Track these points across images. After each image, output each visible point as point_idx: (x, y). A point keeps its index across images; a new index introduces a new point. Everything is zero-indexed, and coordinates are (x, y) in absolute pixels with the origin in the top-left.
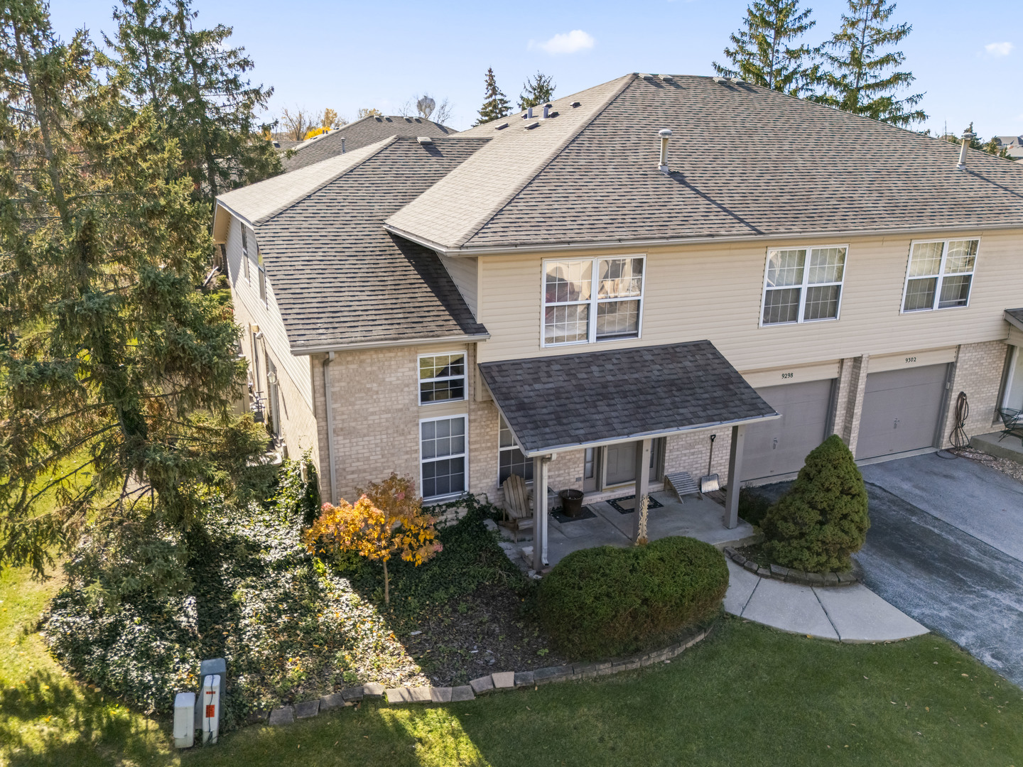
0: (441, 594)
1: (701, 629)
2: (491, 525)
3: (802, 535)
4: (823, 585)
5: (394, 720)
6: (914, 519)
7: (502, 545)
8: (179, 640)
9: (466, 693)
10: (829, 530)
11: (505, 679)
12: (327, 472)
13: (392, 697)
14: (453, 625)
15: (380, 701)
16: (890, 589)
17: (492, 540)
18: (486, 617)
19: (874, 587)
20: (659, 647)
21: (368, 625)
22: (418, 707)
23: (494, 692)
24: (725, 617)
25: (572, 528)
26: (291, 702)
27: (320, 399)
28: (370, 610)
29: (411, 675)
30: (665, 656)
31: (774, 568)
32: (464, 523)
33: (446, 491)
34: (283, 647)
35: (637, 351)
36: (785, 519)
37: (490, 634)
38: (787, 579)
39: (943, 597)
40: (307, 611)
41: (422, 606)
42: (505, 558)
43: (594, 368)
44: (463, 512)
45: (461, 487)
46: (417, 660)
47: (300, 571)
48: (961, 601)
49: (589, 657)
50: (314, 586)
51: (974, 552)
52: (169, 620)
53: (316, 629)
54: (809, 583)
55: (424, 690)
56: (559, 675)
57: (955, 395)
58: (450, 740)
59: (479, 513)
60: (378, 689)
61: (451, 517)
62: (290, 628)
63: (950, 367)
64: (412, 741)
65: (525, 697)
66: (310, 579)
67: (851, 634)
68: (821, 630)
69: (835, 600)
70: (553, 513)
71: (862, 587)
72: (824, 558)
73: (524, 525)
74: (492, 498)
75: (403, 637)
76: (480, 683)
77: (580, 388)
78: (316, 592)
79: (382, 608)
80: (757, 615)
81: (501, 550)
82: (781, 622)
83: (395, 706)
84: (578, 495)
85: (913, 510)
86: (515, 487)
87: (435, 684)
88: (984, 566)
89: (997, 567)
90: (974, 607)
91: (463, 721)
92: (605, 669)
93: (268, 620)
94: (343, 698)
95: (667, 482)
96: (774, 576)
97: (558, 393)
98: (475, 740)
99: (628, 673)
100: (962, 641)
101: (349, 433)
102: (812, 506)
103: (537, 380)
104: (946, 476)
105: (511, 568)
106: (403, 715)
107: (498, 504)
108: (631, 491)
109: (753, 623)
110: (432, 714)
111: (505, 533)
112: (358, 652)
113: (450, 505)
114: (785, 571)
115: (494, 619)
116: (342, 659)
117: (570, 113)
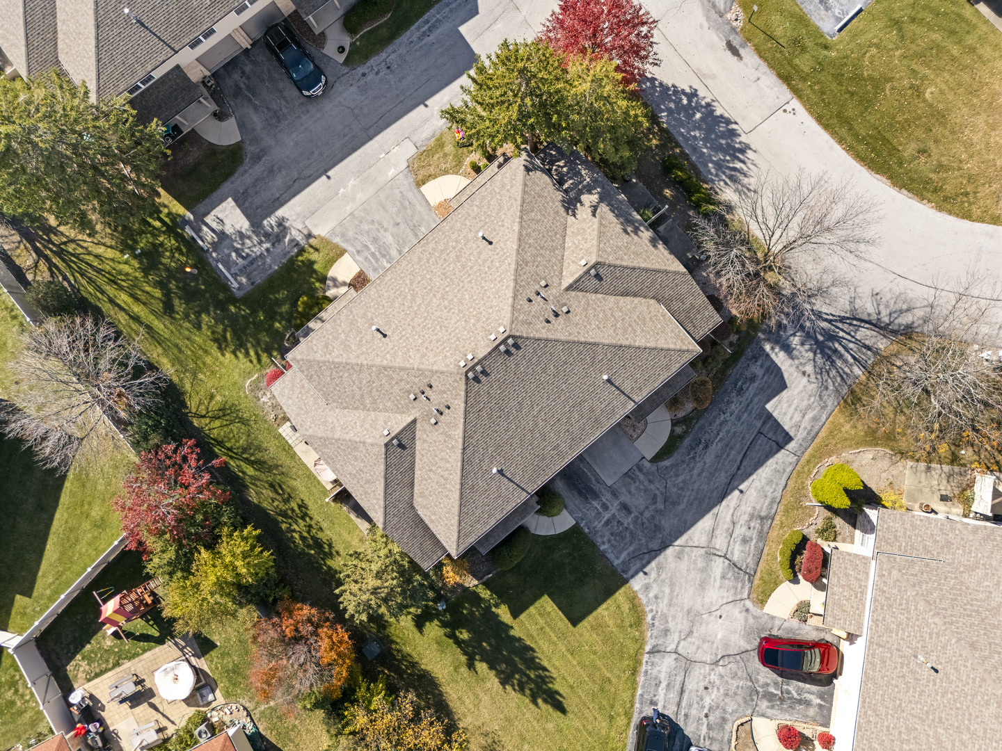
5: (473, 590)
9: (484, 580)
11: (490, 575)
15: (469, 587)
16: (571, 509)
19: (567, 509)
23: (489, 578)
29: (472, 579)
39: (582, 509)
46: (472, 576)
48: (586, 508)
56: (500, 570)
58: (485, 591)
60: (467, 584)
64: (478, 594)
65: (495, 578)
68: (552, 532)
71: (564, 510)
76: (486, 577)
80: (539, 532)
82: (543, 532)
83: (472, 587)
87: (477, 580)
90: (588, 510)
91: (486, 587)
98: (489, 590)
100: (582, 524)
109: (537, 535)
110: (480, 587)
117: (448, 417)
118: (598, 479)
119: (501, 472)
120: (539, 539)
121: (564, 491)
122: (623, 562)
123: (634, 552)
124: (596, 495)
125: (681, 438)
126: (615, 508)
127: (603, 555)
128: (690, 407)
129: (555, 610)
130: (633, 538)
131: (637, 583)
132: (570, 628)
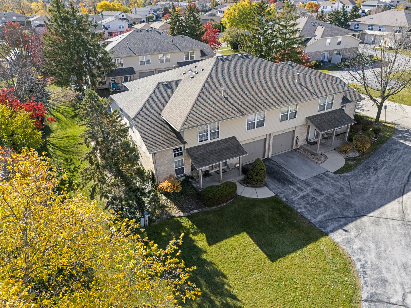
0: (182, 196)
1: (232, 198)
2: (190, 180)
3: (253, 178)
4: (257, 187)
5: (177, 219)
6: (280, 170)
7: (193, 184)
8: (135, 209)
9: (189, 214)
10: (258, 177)
11: (196, 211)
12: (157, 174)
13: (176, 216)
14: (185, 202)
15: (174, 216)
16: (270, 187)
17: (191, 183)
18: (191, 200)
19: (267, 187)
20: (224, 203)
21: (169, 203)
22: (181, 217)
23: (194, 213)
24: (237, 195)
25: (207, 179)
26: (159, 218)
27: (154, 160)
28: (169, 200)
29: (179, 212)
30: (225, 204)
31: (248, 185)
32: (185, 180)
33: (180, 174)
34: (155, 209)
35: (219, 141)
36: (250, 175)
37: (193, 203)
38: (250, 187)
39: (280, 188)
40: (157, 202)
41: (179, 199)
42: (194, 187)
43: (210, 147)
44: (184, 178)
45: (183, 173)
46: (180, 209)
47: (153, 194)
48: (283, 188)
49: (211, 206)
50: (157, 196)
51: (290, 177)
52: (132, 205)
53: (160, 205)
54: (255, 187)
55: (182, 214)
56: (205, 209)
57: (295, 137)
58: (187, 222)
59: (188, 178)
60: (173, 215)
61: (182, 179)
62: (155, 205)
63: (294, 131)
64: (181, 223)
65: (200, 214)
66: (156, 195)
67: (260, 197)
68: (255, 197)
69: (259, 190)
70: (203, 176)
71: (265, 187)
72: (257, 182)
73: (197, 180)
74: (190, 174)
75: (176, 205)
76: (192, 212)
77: (207, 152)
78: (158, 198)
79: (171, 200)
80: (243, 195)
81: (193, 186)
82: (247, 196)
83: (177, 217)
84: (208, 171)
85: (281, 167)
86: (195, 172)
87: (183, 213)
88: (291, 180)
89: (293, 180)
90: (285, 189)
91: (189, 219)
92: (214, 208)
93: (150, 204)
94: (168, 217)
95: (228, 166)
96: (248, 186)
97: (202, 154)
98: (191, 221)
99: (218, 208)
100: (281, 196)
101: (160, 166)
102: (255, 172)
103: (198, 151)
104: (291, 157)
105: (195, 189)
106: (179, 219)
107: (191, 175)
108: (219, 169)
109: (242, 196)
110: (184, 218)
111: (193, 181)
112: (169, 208)
113: (181, 177)
114: (250, 185)
115: (193, 200)
116: (166, 210)
117: (201, 73)
118: (293, 177)
119: (226, 98)
120: (243, 198)
121: (267, 179)
122: (320, 221)
123: (329, 216)
124: (292, 183)
125: (356, 165)
126: (308, 190)
127: (301, 215)
128: (357, 154)
129: (253, 245)
130: (327, 208)
131: (338, 237)
132: (268, 262)
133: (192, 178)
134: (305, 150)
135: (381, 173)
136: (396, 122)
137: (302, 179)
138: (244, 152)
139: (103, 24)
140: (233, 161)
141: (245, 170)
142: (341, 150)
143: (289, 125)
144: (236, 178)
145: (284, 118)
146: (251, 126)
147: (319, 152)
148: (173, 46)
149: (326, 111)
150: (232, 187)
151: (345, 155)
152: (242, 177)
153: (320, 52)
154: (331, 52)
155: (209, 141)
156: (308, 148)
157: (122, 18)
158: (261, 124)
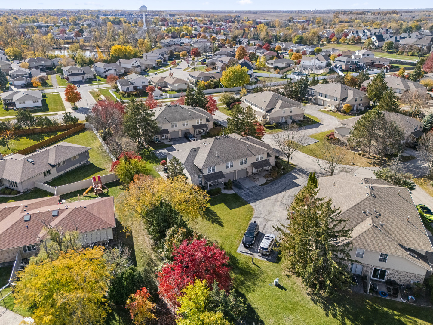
1: (219, 194)
6: (239, 184)
16: (234, 190)
24: (221, 193)
25: (211, 187)
30: (217, 195)
31: (226, 189)
33: (200, 185)
35: (215, 173)
36: (227, 186)
39: (238, 190)
43: (212, 175)
45: (202, 184)
51: (242, 187)
54: (228, 190)
57: (247, 171)
59: (203, 187)
63: (246, 169)
67: (230, 193)
68: (228, 193)
69: (230, 191)
70: (209, 186)
71: (232, 190)
72: (229, 188)
73: (207, 187)
74: (204, 185)
77: (211, 177)
82: (225, 193)
84: (211, 184)
86: (206, 184)
90: (240, 191)
92: (213, 196)
95: (218, 182)
97: (209, 177)
100: (237, 193)
102: (229, 185)
103: (207, 177)
104: (245, 179)
108: (215, 183)
117: (208, 145)
118: (244, 187)
119: (218, 156)
120: (223, 194)
121: (233, 187)
122: (248, 200)
123: (252, 199)
124: (243, 189)
125: (268, 183)
126: (248, 191)
127: (243, 199)
128: (271, 179)
129: (225, 206)
130: (252, 196)
131: (252, 204)
132: (229, 210)
133: (205, 187)
134: (251, 177)
135: (276, 186)
136: (297, 165)
137: (247, 187)
138: (224, 177)
139: (129, 81)
140: (220, 180)
141: (225, 184)
142: (265, 177)
143: (244, 166)
144: (221, 187)
145: (241, 164)
146: (227, 167)
147: (256, 178)
148: (190, 117)
149: (260, 160)
150: (220, 189)
151: (267, 179)
152: (224, 187)
153: (279, 117)
154: (286, 117)
155: (212, 173)
156: (252, 176)
157: (136, 65)
158: (232, 166)
